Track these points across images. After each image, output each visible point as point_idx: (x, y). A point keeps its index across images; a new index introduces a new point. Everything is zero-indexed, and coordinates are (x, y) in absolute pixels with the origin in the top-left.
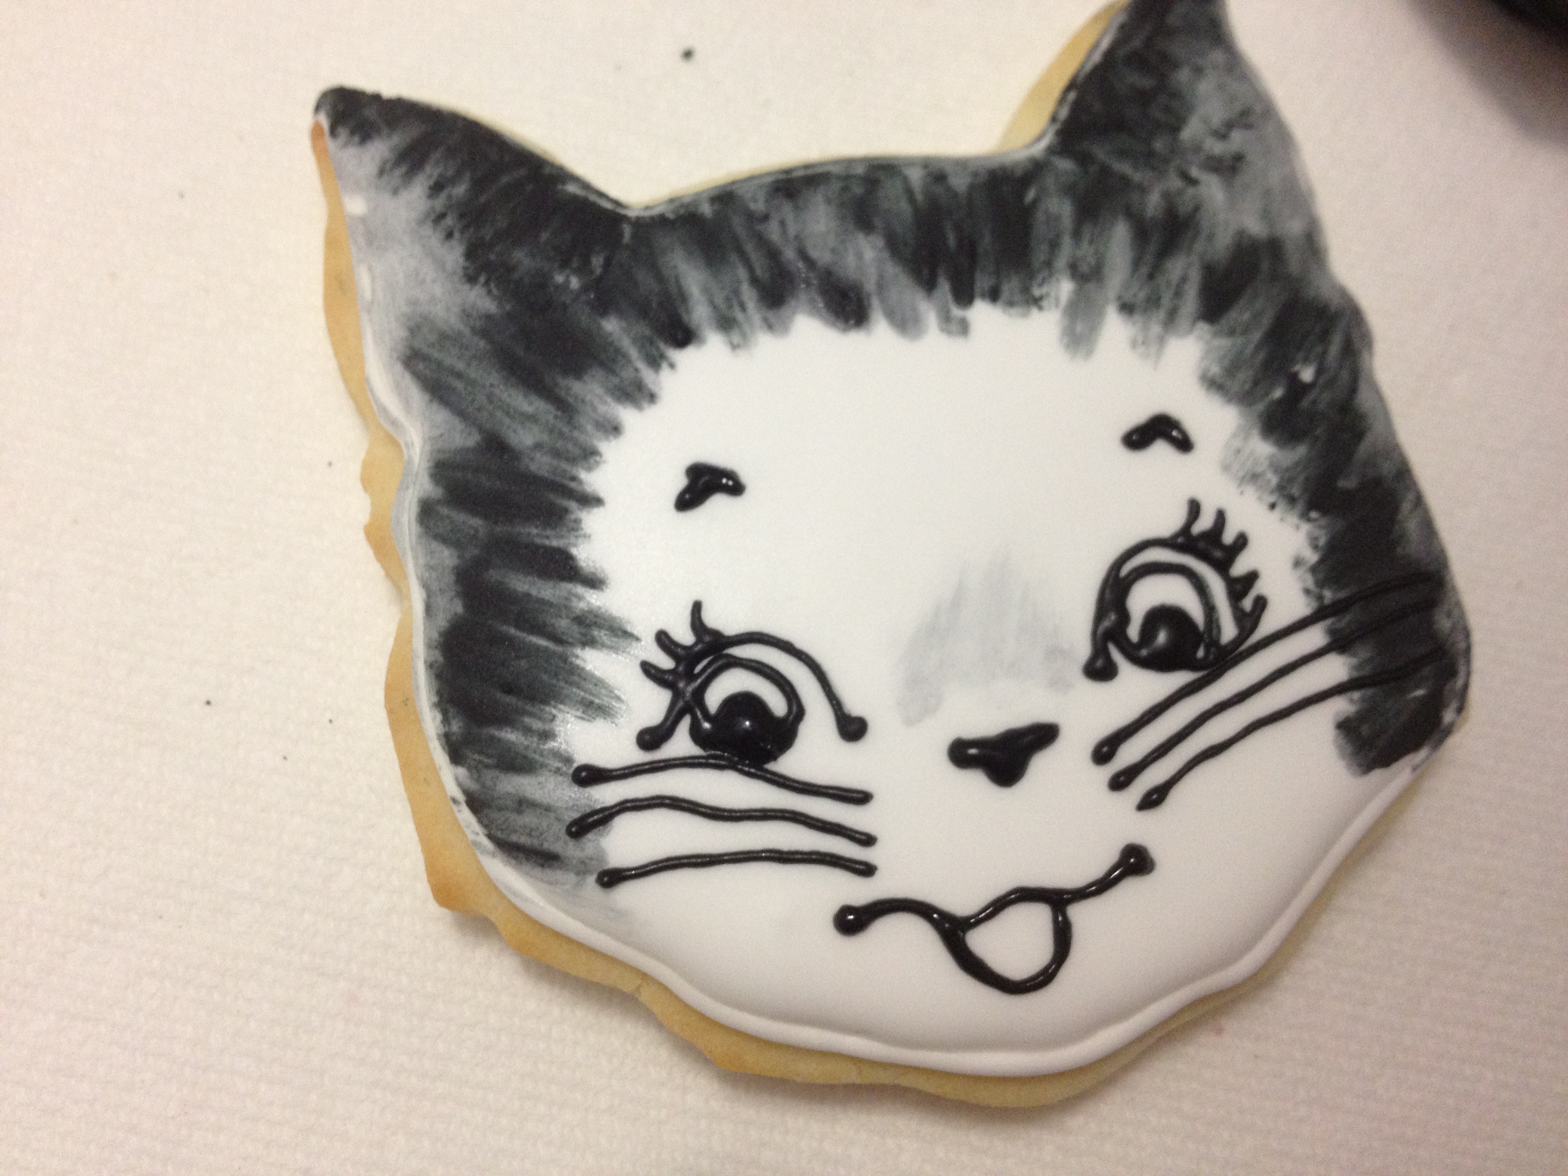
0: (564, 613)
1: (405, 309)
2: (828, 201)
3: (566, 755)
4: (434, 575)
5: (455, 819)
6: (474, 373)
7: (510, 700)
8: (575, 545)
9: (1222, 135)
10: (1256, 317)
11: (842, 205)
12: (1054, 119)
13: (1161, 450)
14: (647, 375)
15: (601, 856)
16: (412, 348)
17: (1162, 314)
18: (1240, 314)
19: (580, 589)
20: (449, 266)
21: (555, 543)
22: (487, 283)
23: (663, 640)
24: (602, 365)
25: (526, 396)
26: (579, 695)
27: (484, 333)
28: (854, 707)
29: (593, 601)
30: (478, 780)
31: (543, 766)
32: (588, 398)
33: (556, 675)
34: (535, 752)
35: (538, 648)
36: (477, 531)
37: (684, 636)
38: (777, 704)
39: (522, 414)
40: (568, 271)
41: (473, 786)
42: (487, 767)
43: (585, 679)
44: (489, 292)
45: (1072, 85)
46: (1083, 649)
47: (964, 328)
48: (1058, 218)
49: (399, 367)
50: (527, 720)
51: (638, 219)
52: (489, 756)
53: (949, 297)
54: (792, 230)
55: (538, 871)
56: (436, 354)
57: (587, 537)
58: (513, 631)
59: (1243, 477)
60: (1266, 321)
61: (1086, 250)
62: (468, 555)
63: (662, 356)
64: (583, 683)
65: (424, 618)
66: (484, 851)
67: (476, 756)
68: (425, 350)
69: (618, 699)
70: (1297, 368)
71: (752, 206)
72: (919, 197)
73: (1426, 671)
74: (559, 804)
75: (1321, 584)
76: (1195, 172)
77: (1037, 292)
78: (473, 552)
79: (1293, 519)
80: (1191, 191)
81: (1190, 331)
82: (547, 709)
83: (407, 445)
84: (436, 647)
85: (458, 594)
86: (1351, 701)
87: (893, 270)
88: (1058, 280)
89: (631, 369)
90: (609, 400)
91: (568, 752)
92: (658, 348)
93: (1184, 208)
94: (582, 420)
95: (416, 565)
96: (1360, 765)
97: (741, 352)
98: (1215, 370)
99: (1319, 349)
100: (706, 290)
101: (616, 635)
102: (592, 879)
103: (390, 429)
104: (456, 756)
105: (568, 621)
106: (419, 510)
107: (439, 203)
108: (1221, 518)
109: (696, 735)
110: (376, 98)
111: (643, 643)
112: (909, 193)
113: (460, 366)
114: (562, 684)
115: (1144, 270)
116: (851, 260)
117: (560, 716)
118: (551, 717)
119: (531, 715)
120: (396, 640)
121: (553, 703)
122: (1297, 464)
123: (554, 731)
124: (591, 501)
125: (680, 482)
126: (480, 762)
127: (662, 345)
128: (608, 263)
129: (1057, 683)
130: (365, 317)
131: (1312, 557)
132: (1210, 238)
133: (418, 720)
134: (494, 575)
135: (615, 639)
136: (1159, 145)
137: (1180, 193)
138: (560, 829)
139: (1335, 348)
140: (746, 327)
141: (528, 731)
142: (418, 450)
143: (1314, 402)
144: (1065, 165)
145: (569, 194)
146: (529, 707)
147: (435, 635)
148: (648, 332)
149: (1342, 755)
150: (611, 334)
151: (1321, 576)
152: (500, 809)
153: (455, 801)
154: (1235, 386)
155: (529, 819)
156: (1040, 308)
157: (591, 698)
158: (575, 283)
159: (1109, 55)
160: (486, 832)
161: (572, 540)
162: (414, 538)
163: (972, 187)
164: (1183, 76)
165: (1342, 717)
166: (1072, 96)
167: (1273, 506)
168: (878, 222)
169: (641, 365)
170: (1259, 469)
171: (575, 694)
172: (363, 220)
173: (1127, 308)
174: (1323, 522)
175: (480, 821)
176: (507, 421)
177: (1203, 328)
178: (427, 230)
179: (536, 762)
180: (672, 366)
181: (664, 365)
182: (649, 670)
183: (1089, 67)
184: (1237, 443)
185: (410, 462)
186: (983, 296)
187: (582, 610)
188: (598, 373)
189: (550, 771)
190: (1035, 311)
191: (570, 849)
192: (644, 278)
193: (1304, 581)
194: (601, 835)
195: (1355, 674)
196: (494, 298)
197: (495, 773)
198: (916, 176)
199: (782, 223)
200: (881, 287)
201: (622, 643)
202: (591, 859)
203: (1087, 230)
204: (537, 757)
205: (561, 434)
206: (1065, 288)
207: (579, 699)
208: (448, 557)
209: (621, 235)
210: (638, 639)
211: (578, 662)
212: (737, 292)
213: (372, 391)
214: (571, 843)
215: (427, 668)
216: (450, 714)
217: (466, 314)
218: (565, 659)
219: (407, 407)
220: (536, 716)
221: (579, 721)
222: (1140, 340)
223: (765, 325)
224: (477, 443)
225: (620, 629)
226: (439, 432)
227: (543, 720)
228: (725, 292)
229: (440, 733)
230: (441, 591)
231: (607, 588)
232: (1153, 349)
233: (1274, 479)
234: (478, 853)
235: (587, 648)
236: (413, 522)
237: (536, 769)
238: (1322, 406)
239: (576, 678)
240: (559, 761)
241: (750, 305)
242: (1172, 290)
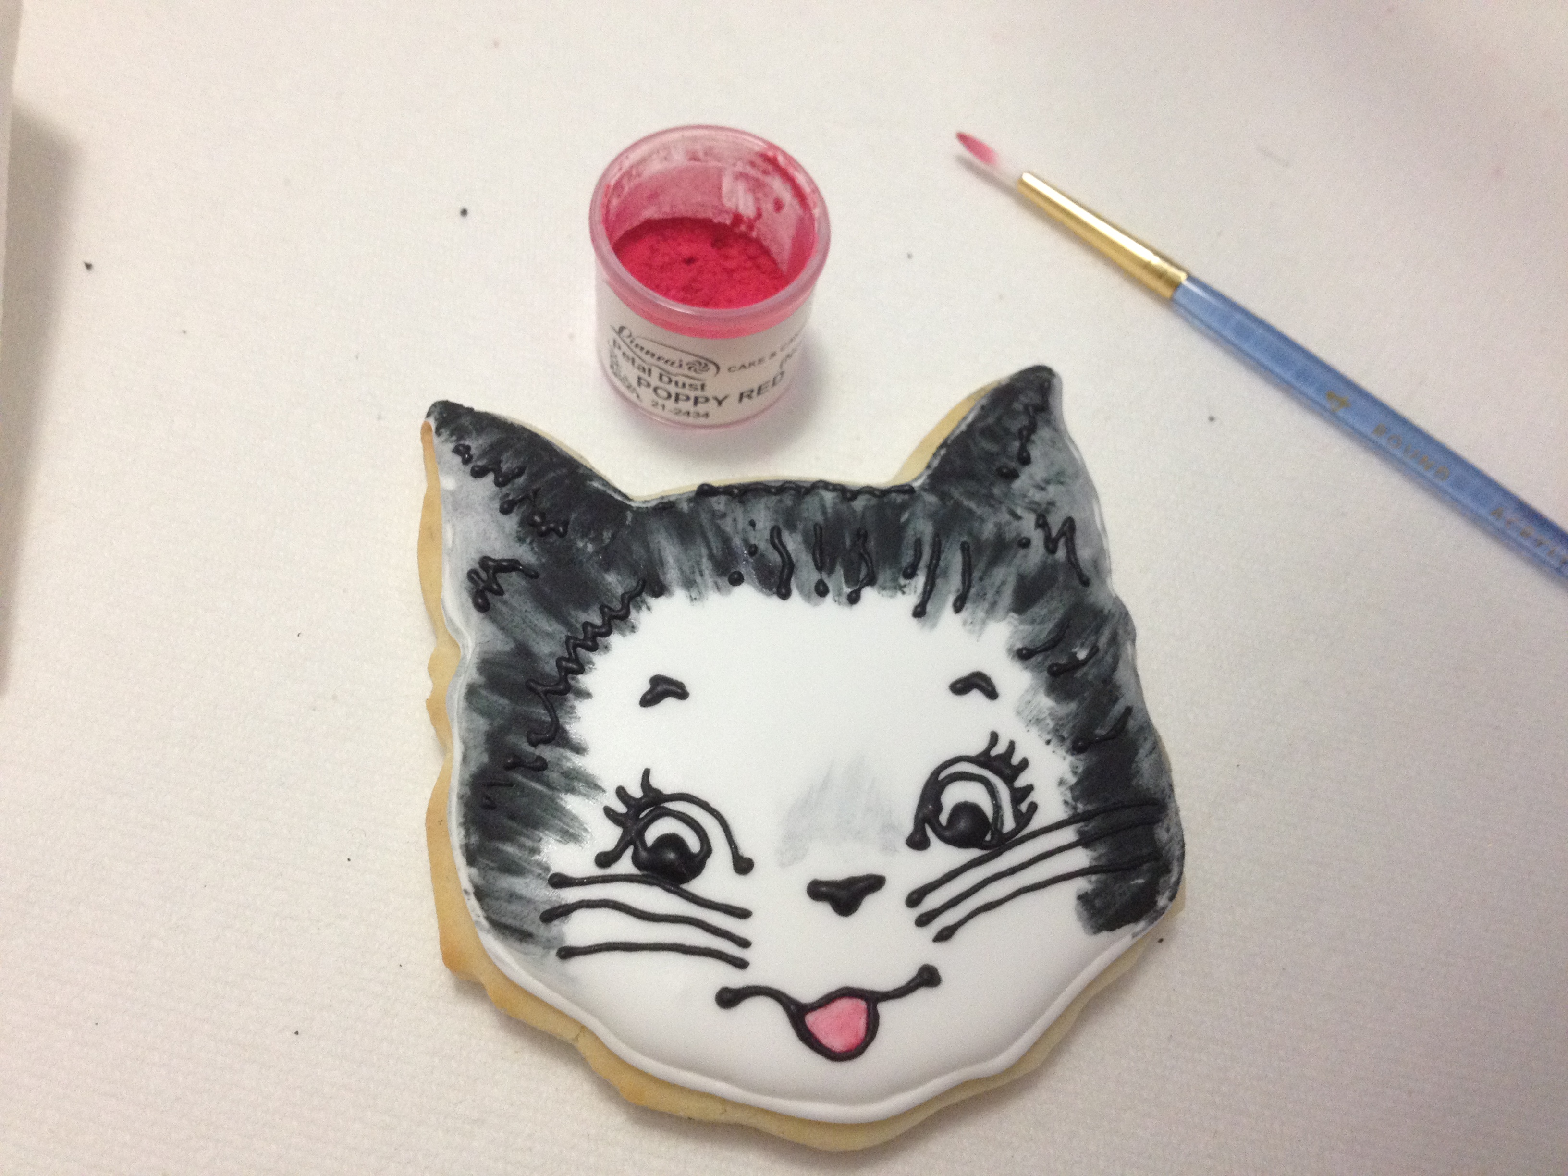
0: (557, 769)
1: (477, 555)
2: (767, 508)
3: (546, 865)
4: (471, 736)
5: (465, 907)
6: (514, 602)
7: (510, 823)
8: (569, 723)
9: (1043, 489)
10: (1051, 612)
11: (776, 512)
12: (928, 467)
13: (976, 697)
14: (631, 612)
15: (561, 937)
17: (986, 605)
18: (1039, 610)
19: (569, 754)
20: (507, 530)
21: (556, 721)
22: (530, 543)
23: (621, 793)
25: (548, 621)
26: (559, 825)
28: (746, 851)
29: (577, 762)
30: (483, 877)
31: (530, 872)
33: (546, 810)
34: (525, 862)
35: (535, 790)
36: (504, 708)
37: (636, 791)
38: (693, 844)
39: (544, 632)
40: (586, 540)
41: (480, 881)
42: (492, 869)
43: (565, 815)
44: (532, 549)
45: (944, 445)
46: (908, 826)
48: (922, 533)
50: (523, 840)
51: (638, 508)
52: (493, 861)
53: (843, 580)
54: (741, 525)
55: (517, 945)
57: (578, 718)
58: (520, 778)
59: (1030, 721)
60: (1058, 616)
62: (496, 724)
63: (643, 602)
64: (563, 817)
65: (461, 765)
66: (482, 929)
67: (485, 861)
69: (585, 830)
70: (1074, 650)
71: (715, 507)
72: (829, 510)
73: (1145, 867)
74: (537, 899)
75: (1075, 799)
76: (1019, 511)
77: (903, 582)
78: (499, 721)
79: (1062, 752)
80: (1016, 523)
81: (1004, 618)
82: (537, 833)
83: (463, 645)
84: (467, 785)
85: (486, 750)
86: (1090, 881)
87: (806, 558)
88: (917, 576)
91: (548, 864)
92: (642, 597)
93: (1009, 535)
95: (460, 728)
96: (1092, 927)
97: (697, 604)
98: (1020, 646)
99: (1093, 638)
100: (677, 560)
101: (589, 787)
102: (553, 952)
103: (454, 635)
104: (471, 860)
105: (559, 774)
106: (467, 691)
108: (1012, 746)
109: (636, 860)
110: (470, 411)
111: (607, 794)
112: (823, 510)
114: (549, 817)
117: (545, 839)
118: (539, 838)
119: (524, 835)
120: (439, 778)
121: (541, 829)
122: (1068, 715)
123: (540, 848)
124: (584, 694)
125: (646, 687)
126: (487, 865)
127: (644, 595)
128: (614, 537)
129: (887, 848)
130: (446, 558)
131: (1072, 780)
133: (447, 835)
134: (510, 739)
135: (589, 790)
137: (1008, 523)
138: (536, 916)
139: (1103, 641)
140: (702, 587)
141: (522, 846)
142: (471, 650)
143: (1086, 674)
144: (931, 499)
145: (593, 488)
146: (525, 831)
147: (467, 776)
148: (635, 585)
149: (1080, 918)
150: (610, 584)
151: (1077, 793)
152: (497, 899)
153: (466, 892)
155: (514, 907)
156: (904, 593)
157: (566, 827)
158: (590, 548)
159: (971, 426)
160: (486, 915)
161: (567, 719)
162: (461, 710)
165: (1082, 892)
166: (943, 452)
167: (1048, 742)
168: (800, 526)
170: (1042, 716)
171: (557, 824)
172: (453, 493)
174: (1082, 757)
175: (482, 907)
176: (534, 635)
177: (1013, 617)
178: (494, 506)
179: (525, 868)
180: (649, 609)
181: (644, 608)
182: (609, 813)
183: (958, 432)
184: (1028, 697)
185: (464, 658)
187: (569, 768)
189: (533, 875)
190: (899, 594)
191: (542, 931)
192: (636, 547)
193: (1065, 795)
194: (564, 922)
195: (1094, 863)
196: (535, 553)
197: (496, 873)
198: (829, 497)
199: (734, 521)
201: (593, 792)
202: (555, 938)
204: (526, 865)
206: (921, 582)
207: (559, 828)
208: (482, 724)
209: (625, 518)
210: (604, 791)
211: (562, 803)
212: (698, 563)
213: (444, 609)
214: (543, 926)
215: (458, 799)
216: (471, 831)
218: (553, 800)
219: (467, 621)
220: (528, 837)
221: (558, 844)
222: (970, 621)
223: (715, 587)
224: (511, 649)
225: (592, 783)
226: (487, 640)
227: (534, 841)
228: (690, 563)
229: (462, 843)
230: (475, 747)
231: (587, 754)
232: (977, 628)
233: (1051, 724)
234: (478, 930)
235: (569, 794)
236: (462, 698)
237: (524, 873)
238: (1090, 677)
239: (559, 814)
240: (541, 869)
241: (707, 573)
242: (995, 589)
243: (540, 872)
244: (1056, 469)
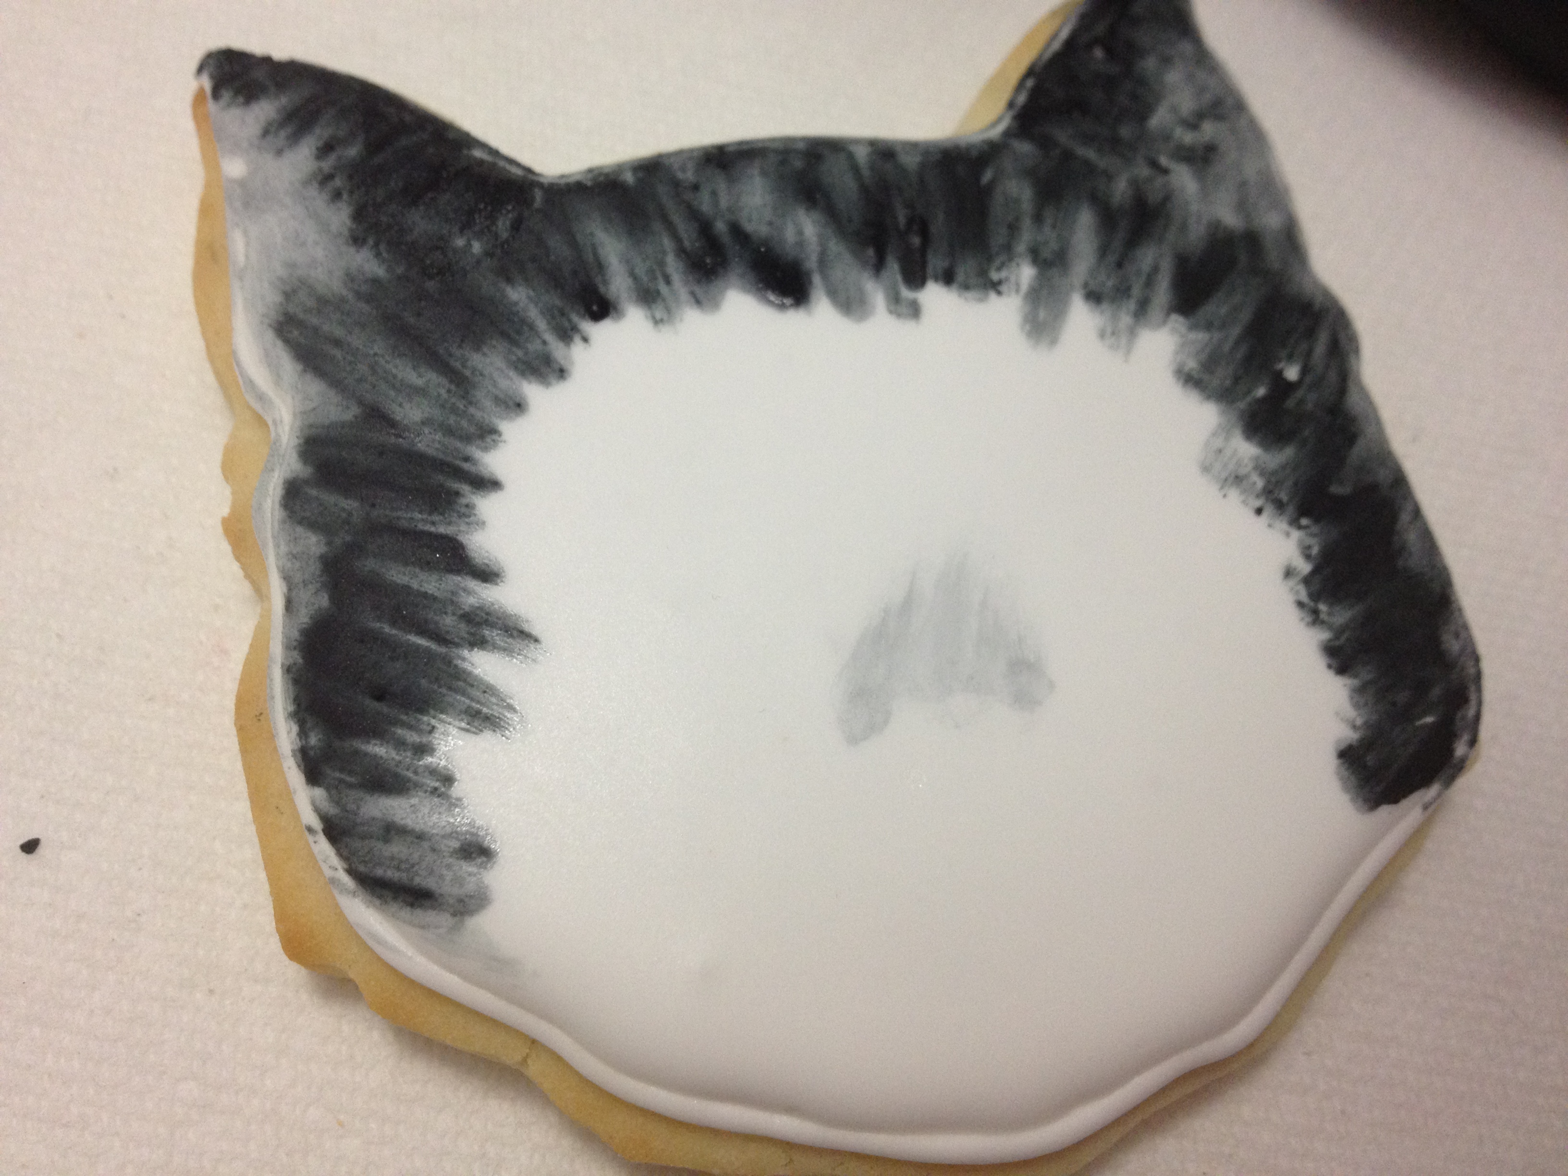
0: (450, 609)
1: (281, 271)
2: (764, 173)
3: (445, 772)
4: (298, 565)
5: (311, 855)
6: (357, 340)
7: (380, 707)
8: (467, 534)
9: (1193, 125)
10: (1234, 311)
11: (781, 178)
12: (1011, 105)
14: (557, 349)
15: (483, 894)
16: (286, 314)
17: (1132, 305)
18: (1215, 308)
19: (470, 583)
20: (334, 227)
21: (442, 529)
22: (376, 245)
24: (505, 335)
25: (414, 368)
26: (464, 703)
27: (369, 299)
29: (486, 596)
30: (338, 803)
31: (417, 785)
32: (486, 373)
33: (437, 679)
34: (408, 769)
35: (418, 647)
36: (350, 514)
39: (410, 386)
40: (469, 235)
41: (332, 810)
42: (351, 786)
43: (472, 686)
44: (378, 255)
45: (1030, 72)
47: (915, 311)
48: (1017, 201)
49: (270, 335)
50: (400, 732)
51: (552, 185)
52: (351, 773)
53: (899, 278)
54: (724, 203)
55: (406, 913)
56: (315, 321)
57: (482, 524)
58: (387, 629)
59: (1226, 480)
60: (1246, 316)
61: (1049, 236)
62: (338, 541)
63: (575, 329)
64: (469, 690)
65: (284, 616)
66: (344, 890)
67: (337, 775)
68: (301, 316)
69: (511, 708)
70: (1280, 366)
71: (680, 175)
72: (866, 172)
73: (1435, 695)
74: (434, 831)
75: (1315, 596)
76: (1164, 161)
77: (995, 276)
78: (343, 538)
79: (1282, 525)
80: (1160, 181)
81: (1164, 322)
82: (425, 719)
83: (275, 422)
84: (296, 648)
85: (324, 586)
86: (1354, 726)
87: (835, 247)
88: (1018, 265)
89: (539, 341)
90: (512, 374)
91: (448, 770)
92: (570, 321)
93: (1154, 197)
94: (479, 395)
95: (277, 554)
96: (1366, 801)
97: (665, 329)
98: (1192, 364)
99: (1304, 346)
100: (626, 261)
101: (511, 636)
103: (258, 407)
104: (313, 774)
105: (455, 618)
106: (284, 492)
107: (327, 165)
110: (266, 60)
111: (542, 645)
112: (855, 168)
113: (339, 332)
114: (444, 690)
115: (1112, 258)
116: (790, 235)
117: (441, 727)
118: (429, 728)
119: (403, 724)
120: (251, 646)
121: (432, 712)
122: (1283, 467)
123: (433, 744)
124: (487, 484)
126: (341, 781)
127: (575, 318)
128: (516, 226)
129: (1022, 700)
130: (236, 284)
131: (1305, 568)
132: (1184, 228)
133: (271, 736)
134: (369, 564)
135: (510, 640)
136: (1125, 132)
137: (1149, 181)
139: (1320, 347)
140: (671, 301)
141: (400, 744)
142: (287, 428)
143: (1301, 402)
144: (1024, 147)
145: (475, 159)
146: (404, 717)
147: (295, 634)
148: (558, 302)
149: (1346, 788)
150: (516, 304)
151: (1315, 588)
152: (363, 837)
153: (310, 830)
154: (1216, 382)
155: (397, 849)
156: (999, 293)
157: (478, 706)
158: (477, 247)
159: (1069, 45)
160: (346, 866)
161: (463, 528)
162: (276, 524)
163: (923, 165)
164: (1150, 64)
165: (1343, 746)
166: (1030, 83)
167: (1259, 511)
168: (820, 198)
169: (549, 337)
170: (1243, 471)
171: (459, 701)
172: (242, 182)
173: (1094, 297)
174: (1315, 529)
175: (340, 854)
176: (392, 393)
177: (1177, 321)
178: (313, 191)
179: (409, 780)
180: (585, 340)
181: (577, 339)
183: (1048, 55)
184: (1219, 442)
185: (276, 439)
186: (936, 279)
187: (471, 606)
188: (501, 346)
189: (426, 792)
190: (993, 296)
191: (446, 885)
192: (556, 243)
193: (1297, 592)
194: (485, 868)
196: (384, 261)
197: (360, 794)
198: (862, 154)
199: (714, 194)
200: (823, 262)
201: (517, 644)
202: (471, 897)
203: (1049, 214)
204: (410, 774)
205: (454, 410)
206: (1026, 273)
207: (464, 707)
208: (314, 544)
209: (533, 199)
210: (536, 640)
211: (466, 666)
212: (662, 264)
213: (238, 364)
215: (283, 674)
216: (309, 725)
217: (350, 278)
218: (448, 662)
219: (277, 379)
220: (410, 727)
221: (463, 733)
222: (1109, 330)
223: (693, 300)
224: (356, 417)
225: (515, 628)
226: (312, 405)
227: (420, 731)
228: (648, 263)
229: (296, 748)
230: (305, 583)
231: (502, 581)
232: (1124, 341)
233: (1260, 483)
234: (336, 892)
235: (476, 649)
236: (277, 506)
237: (408, 789)
238: (1309, 406)
239: (461, 683)
240: (437, 780)
241: (677, 278)
242: (1144, 278)
243: (437, 784)
244: (1208, 97)
